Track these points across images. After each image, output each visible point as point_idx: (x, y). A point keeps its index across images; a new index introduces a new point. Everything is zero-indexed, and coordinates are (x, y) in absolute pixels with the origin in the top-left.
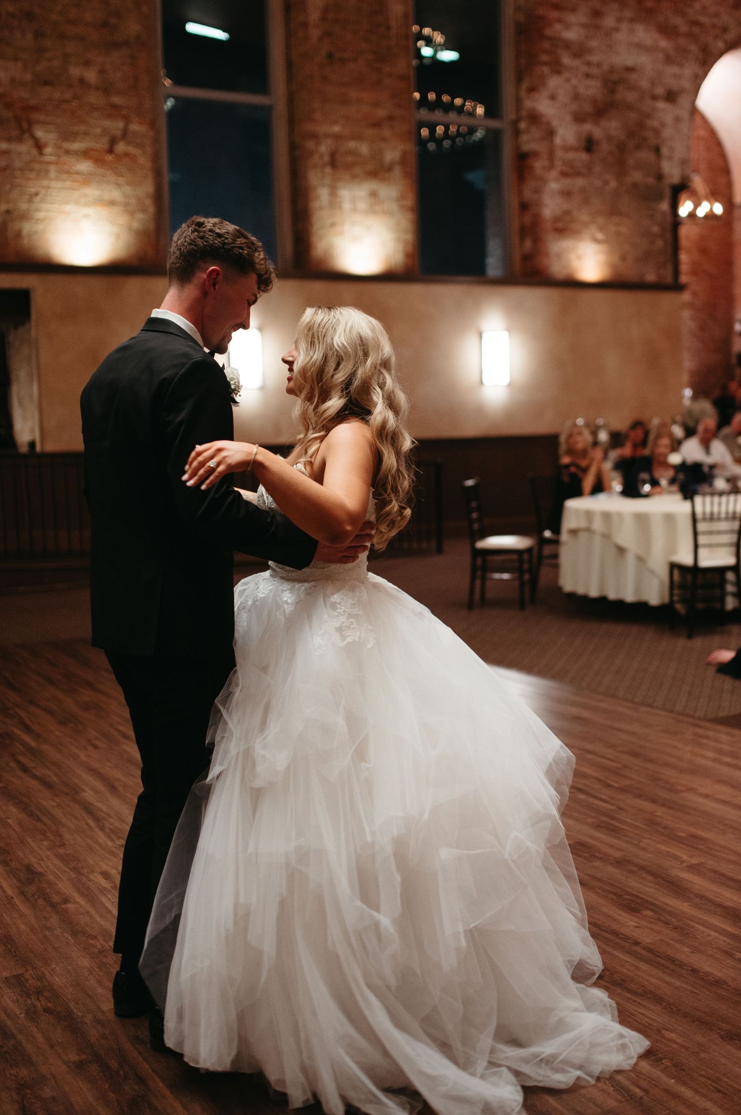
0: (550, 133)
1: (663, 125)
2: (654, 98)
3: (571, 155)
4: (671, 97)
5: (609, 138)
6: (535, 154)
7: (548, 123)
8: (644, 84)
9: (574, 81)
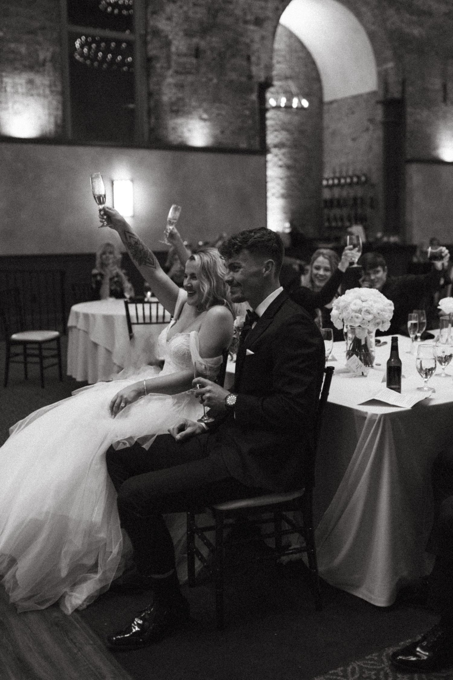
0: (168, 44)
1: (252, 41)
2: (246, 22)
3: (183, 60)
4: (259, 22)
5: (212, 49)
6: (156, 58)
7: (166, 37)
8: (238, 12)
9: (185, 8)
